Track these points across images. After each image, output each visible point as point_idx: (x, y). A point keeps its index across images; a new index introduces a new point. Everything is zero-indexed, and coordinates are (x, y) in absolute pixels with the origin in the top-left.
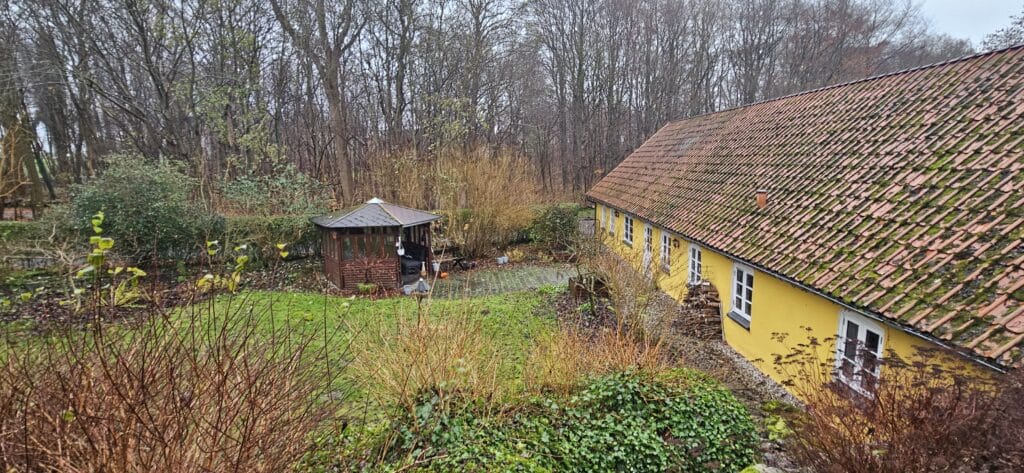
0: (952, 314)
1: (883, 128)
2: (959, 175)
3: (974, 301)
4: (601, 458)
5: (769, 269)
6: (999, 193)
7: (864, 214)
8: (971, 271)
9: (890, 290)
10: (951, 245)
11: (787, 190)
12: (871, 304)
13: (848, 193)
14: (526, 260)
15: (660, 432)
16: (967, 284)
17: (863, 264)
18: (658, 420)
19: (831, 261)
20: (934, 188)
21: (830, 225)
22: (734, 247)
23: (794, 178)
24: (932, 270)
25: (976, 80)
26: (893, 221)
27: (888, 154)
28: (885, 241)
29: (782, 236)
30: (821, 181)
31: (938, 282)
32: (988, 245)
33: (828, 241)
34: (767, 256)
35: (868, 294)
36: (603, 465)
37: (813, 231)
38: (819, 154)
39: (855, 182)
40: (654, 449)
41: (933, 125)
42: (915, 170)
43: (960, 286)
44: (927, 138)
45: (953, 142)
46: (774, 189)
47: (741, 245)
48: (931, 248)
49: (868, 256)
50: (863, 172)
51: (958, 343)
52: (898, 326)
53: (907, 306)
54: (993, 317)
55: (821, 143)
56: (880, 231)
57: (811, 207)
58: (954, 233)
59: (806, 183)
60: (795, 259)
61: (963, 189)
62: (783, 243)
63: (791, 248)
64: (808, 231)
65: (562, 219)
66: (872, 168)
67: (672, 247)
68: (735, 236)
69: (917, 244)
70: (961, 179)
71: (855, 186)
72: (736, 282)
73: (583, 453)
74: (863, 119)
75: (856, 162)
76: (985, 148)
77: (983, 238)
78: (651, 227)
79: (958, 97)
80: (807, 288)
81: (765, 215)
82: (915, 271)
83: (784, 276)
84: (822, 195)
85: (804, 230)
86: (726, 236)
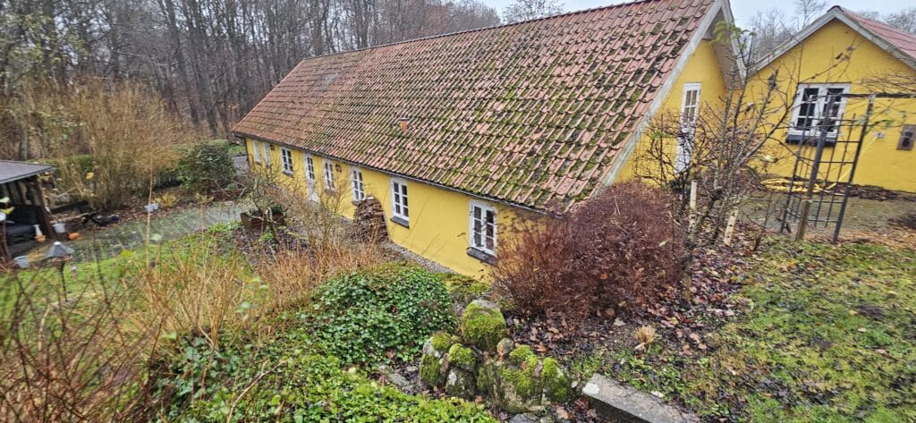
0: (532, 190)
1: (474, 71)
2: (521, 103)
3: (540, 180)
4: (353, 344)
5: (420, 178)
6: (541, 113)
7: (474, 132)
8: (536, 162)
9: (499, 181)
10: (525, 148)
11: (420, 117)
12: (490, 192)
13: (461, 117)
14: (181, 203)
15: (389, 310)
16: (536, 170)
17: (480, 166)
18: (386, 302)
19: (460, 167)
20: (509, 111)
21: (455, 141)
22: (391, 165)
23: (423, 107)
24: (518, 165)
25: (520, 40)
26: (491, 135)
27: (481, 89)
28: (489, 149)
29: (424, 152)
30: (442, 110)
31: (522, 171)
32: (541, 146)
33: (456, 153)
34: (417, 169)
35: (486, 185)
36: (355, 348)
37: (444, 147)
38: (436, 89)
39: (464, 109)
40: (389, 323)
41: (502, 69)
42: (498, 100)
43: (533, 173)
44: (500, 78)
45: (514, 81)
46: (411, 117)
47: (395, 163)
48: (515, 151)
49: (482, 160)
50: (468, 102)
51: (537, 206)
52: (506, 204)
53: (509, 189)
54: (550, 188)
55: (437, 81)
56: (486, 143)
57: (440, 129)
58: (525, 140)
59: (433, 111)
60: (437, 169)
61: (524, 112)
62: (426, 157)
63: (433, 161)
64: (441, 147)
65: (214, 157)
66: (473, 99)
67: (335, 171)
68: (390, 156)
69: (507, 149)
70: (522, 106)
71: (464, 113)
72: (393, 193)
73: (339, 344)
74: (460, 63)
75: (462, 95)
76: (531, 86)
77: (539, 142)
78: (311, 157)
79: (512, 50)
80: (449, 189)
81: (408, 138)
82: (509, 166)
83: (432, 181)
84: (445, 120)
85: (438, 146)
86: (382, 157)
